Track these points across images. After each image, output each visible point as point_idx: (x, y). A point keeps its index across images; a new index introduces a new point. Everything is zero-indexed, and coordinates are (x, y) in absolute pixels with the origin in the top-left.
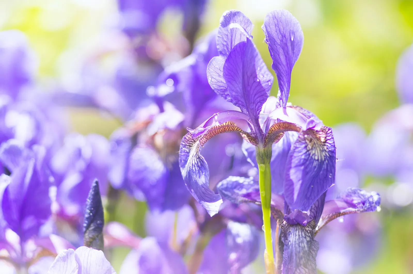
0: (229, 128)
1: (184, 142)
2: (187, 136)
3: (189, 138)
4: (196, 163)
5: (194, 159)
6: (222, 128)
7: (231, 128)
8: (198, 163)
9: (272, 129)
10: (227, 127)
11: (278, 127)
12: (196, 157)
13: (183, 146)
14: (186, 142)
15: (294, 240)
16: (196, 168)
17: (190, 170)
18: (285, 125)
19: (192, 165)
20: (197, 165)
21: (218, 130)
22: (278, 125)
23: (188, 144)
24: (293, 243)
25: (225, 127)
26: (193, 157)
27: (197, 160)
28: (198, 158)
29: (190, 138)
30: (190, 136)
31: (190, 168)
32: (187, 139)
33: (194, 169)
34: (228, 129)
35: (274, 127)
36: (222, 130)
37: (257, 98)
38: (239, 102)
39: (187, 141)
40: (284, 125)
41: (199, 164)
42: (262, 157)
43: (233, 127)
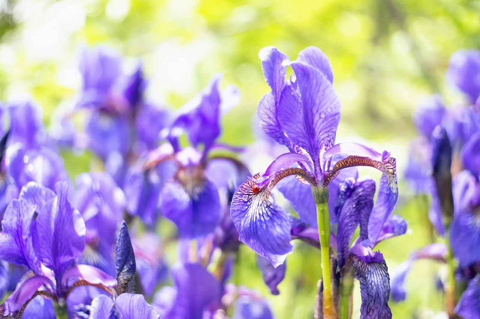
0: (293, 171)
1: (240, 191)
2: (244, 185)
3: (246, 186)
4: (265, 212)
5: (261, 207)
6: (286, 171)
7: (294, 171)
8: (267, 213)
9: (336, 166)
10: (291, 171)
11: (345, 163)
12: (264, 206)
13: (239, 195)
14: (243, 191)
15: (379, 280)
16: (265, 218)
17: (256, 221)
18: (354, 160)
19: (260, 214)
20: (265, 215)
21: (283, 174)
22: (344, 161)
23: (246, 193)
24: (378, 283)
25: (289, 171)
26: (258, 206)
27: (265, 209)
28: (267, 207)
29: (248, 186)
30: (248, 185)
31: (257, 218)
32: (244, 188)
33: (262, 219)
34: (291, 173)
35: (339, 164)
36: (286, 174)
37: (321, 136)
38: (299, 143)
39: (245, 190)
40: (352, 161)
41: (269, 213)
42: (322, 196)
43: (296, 170)
